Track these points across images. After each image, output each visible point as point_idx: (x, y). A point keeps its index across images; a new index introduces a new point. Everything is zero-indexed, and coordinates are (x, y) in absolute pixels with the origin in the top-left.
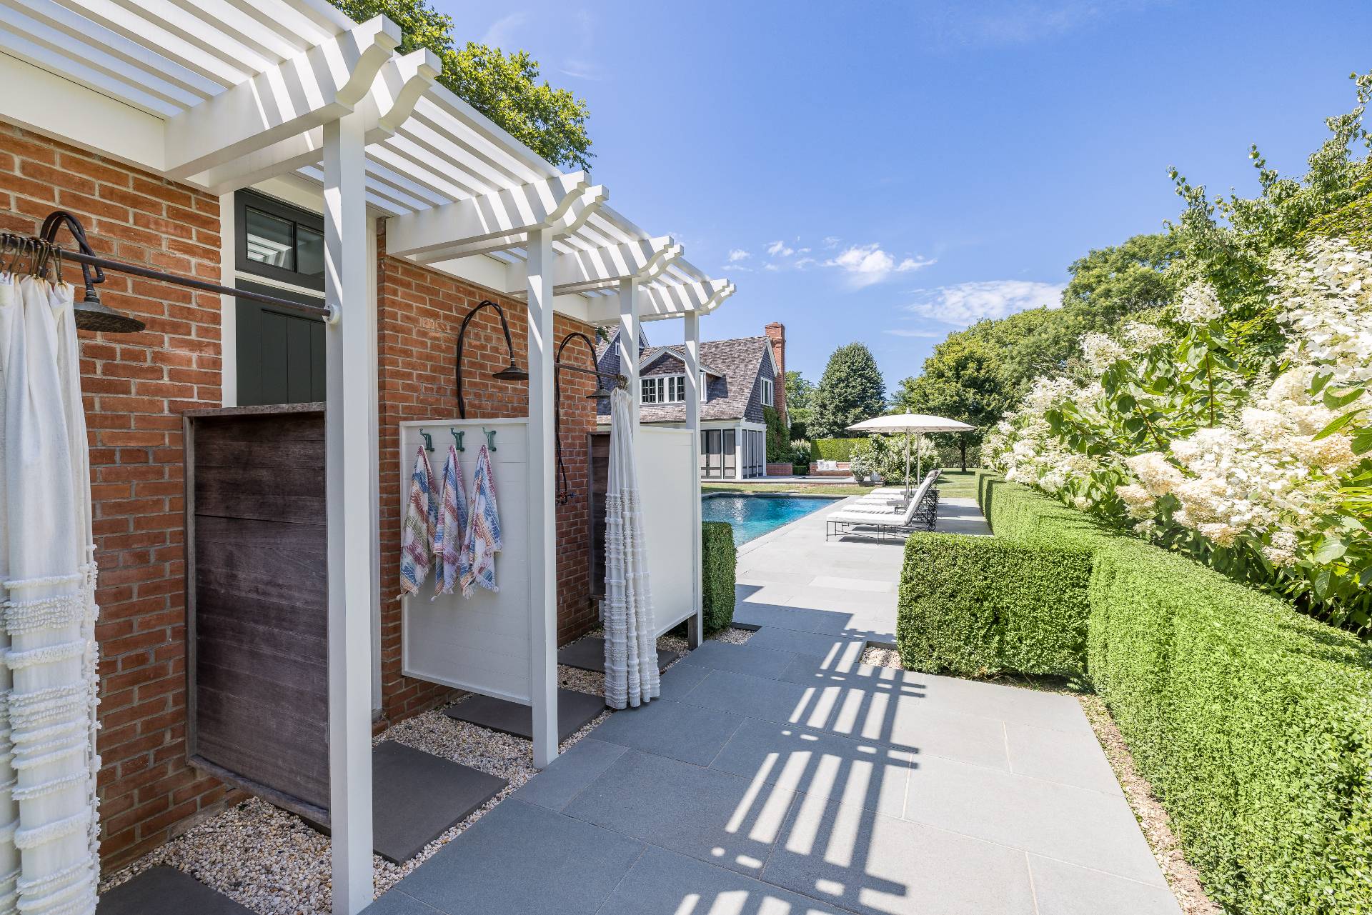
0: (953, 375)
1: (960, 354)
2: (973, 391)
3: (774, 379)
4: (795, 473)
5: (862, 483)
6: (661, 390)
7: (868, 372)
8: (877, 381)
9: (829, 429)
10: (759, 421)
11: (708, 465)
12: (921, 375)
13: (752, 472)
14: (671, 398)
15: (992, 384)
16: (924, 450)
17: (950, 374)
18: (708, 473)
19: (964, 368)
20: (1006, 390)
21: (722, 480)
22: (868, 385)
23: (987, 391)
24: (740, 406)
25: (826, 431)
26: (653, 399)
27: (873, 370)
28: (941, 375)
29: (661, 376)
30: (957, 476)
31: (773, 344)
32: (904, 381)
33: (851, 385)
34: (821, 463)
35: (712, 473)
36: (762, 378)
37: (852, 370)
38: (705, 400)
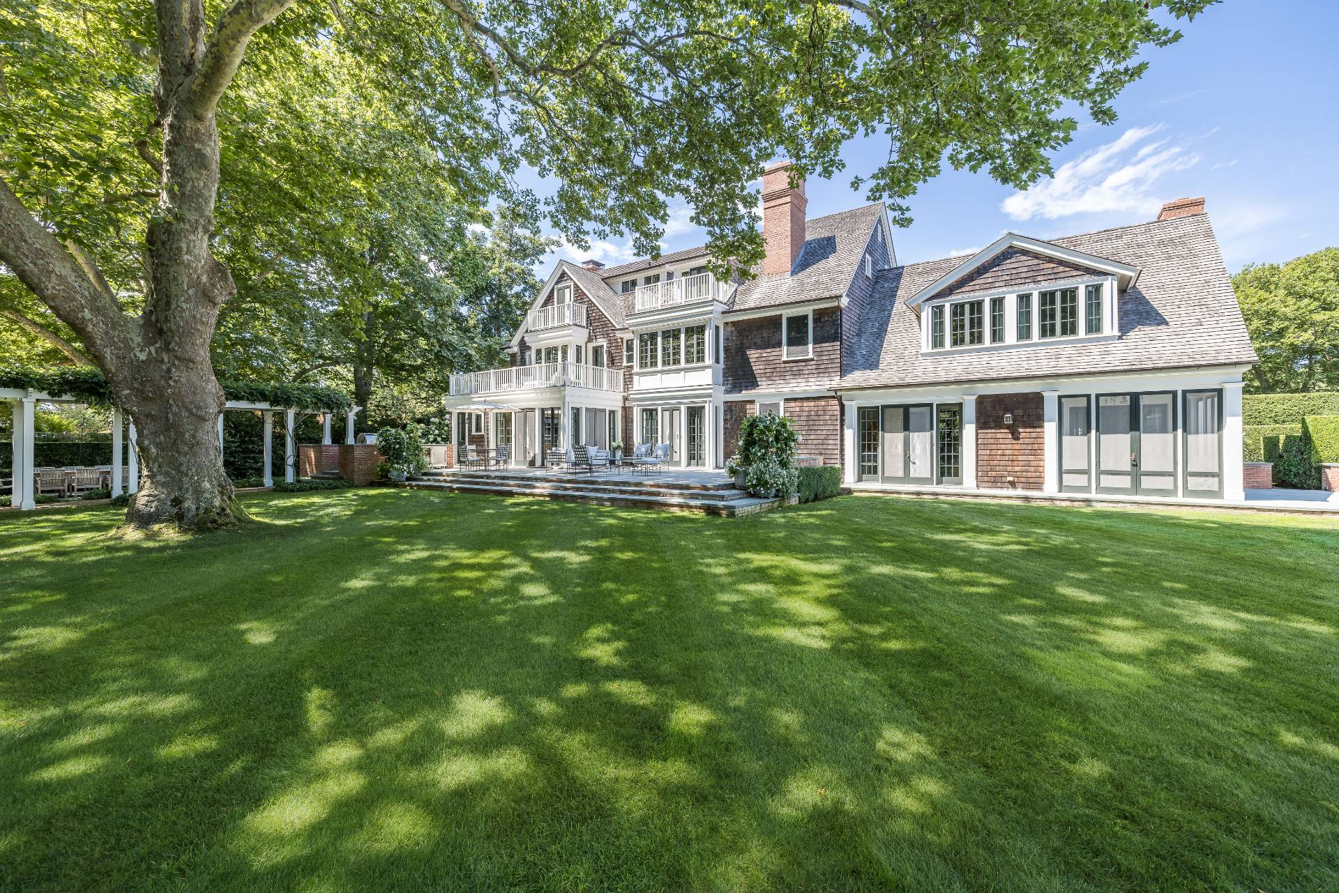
6: (998, 319)
11: (1136, 464)
14: (1024, 332)
18: (1136, 483)
21: (1179, 499)
26: (978, 338)
29: (995, 293)
35: (1146, 482)
38: (1116, 332)
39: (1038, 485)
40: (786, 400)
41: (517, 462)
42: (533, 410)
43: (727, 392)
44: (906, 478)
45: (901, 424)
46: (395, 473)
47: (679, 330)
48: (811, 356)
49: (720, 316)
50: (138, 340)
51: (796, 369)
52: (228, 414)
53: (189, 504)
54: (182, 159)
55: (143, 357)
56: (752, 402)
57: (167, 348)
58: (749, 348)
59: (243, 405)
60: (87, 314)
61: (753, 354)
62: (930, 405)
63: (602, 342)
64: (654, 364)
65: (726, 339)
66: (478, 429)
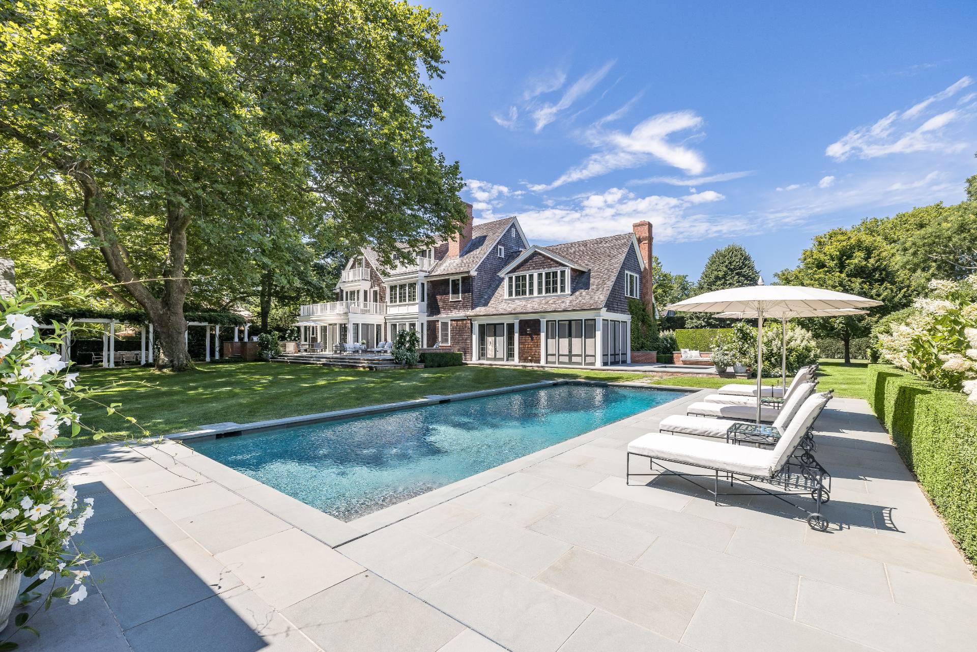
0: (836, 265)
1: (845, 243)
2: (859, 280)
3: (640, 272)
4: (659, 361)
5: (723, 373)
6: (531, 284)
7: (745, 271)
8: (754, 278)
9: (706, 322)
10: (623, 312)
11: (570, 351)
12: (798, 267)
13: (613, 358)
14: (540, 291)
15: (884, 273)
16: (798, 342)
17: (832, 264)
18: (570, 359)
19: (850, 257)
20: (900, 279)
21: (583, 366)
22: (745, 282)
23: (877, 281)
24: (601, 296)
25: (704, 324)
26: (524, 293)
27: (751, 268)
28: (821, 265)
29: (530, 272)
30: (840, 368)
31: (639, 241)
32: (780, 273)
33: (728, 282)
34: (685, 352)
35: (574, 359)
36: (626, 272)
37: (729, 269)
38: (570, 293)
39: (538, 361)
40: (451, 320)
41: (329, 351)
42: (336, 324)
43: (428, 316)
44: (495, 359)
45: (493, 334)
46: (265, 355)
47: (405, 285)
48: (460, 299)
49: (424, 278)
50: (160, 307)
51: (455, 306)
52: (190, 328)
53: (176, 362)
54: (175, 247)
55: (161, 313)
56: (438, 321)
57: (169, 309)
58: (437, 295)
59: (196, 324)
60: (146, 300)
61: (438, 297)
62: (503, 324)
63: (377, 288)
64: (405, 301)
65: (428, 289)
66: (313, 334)
